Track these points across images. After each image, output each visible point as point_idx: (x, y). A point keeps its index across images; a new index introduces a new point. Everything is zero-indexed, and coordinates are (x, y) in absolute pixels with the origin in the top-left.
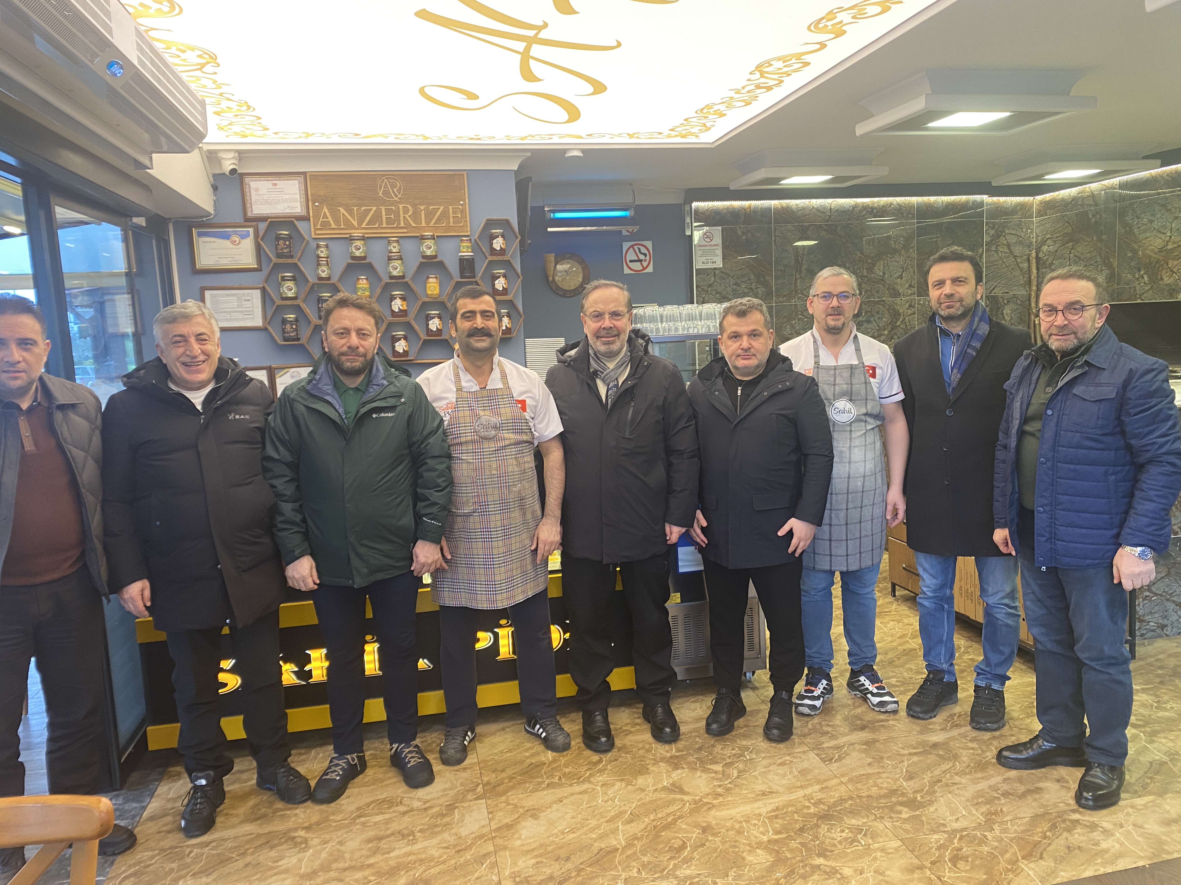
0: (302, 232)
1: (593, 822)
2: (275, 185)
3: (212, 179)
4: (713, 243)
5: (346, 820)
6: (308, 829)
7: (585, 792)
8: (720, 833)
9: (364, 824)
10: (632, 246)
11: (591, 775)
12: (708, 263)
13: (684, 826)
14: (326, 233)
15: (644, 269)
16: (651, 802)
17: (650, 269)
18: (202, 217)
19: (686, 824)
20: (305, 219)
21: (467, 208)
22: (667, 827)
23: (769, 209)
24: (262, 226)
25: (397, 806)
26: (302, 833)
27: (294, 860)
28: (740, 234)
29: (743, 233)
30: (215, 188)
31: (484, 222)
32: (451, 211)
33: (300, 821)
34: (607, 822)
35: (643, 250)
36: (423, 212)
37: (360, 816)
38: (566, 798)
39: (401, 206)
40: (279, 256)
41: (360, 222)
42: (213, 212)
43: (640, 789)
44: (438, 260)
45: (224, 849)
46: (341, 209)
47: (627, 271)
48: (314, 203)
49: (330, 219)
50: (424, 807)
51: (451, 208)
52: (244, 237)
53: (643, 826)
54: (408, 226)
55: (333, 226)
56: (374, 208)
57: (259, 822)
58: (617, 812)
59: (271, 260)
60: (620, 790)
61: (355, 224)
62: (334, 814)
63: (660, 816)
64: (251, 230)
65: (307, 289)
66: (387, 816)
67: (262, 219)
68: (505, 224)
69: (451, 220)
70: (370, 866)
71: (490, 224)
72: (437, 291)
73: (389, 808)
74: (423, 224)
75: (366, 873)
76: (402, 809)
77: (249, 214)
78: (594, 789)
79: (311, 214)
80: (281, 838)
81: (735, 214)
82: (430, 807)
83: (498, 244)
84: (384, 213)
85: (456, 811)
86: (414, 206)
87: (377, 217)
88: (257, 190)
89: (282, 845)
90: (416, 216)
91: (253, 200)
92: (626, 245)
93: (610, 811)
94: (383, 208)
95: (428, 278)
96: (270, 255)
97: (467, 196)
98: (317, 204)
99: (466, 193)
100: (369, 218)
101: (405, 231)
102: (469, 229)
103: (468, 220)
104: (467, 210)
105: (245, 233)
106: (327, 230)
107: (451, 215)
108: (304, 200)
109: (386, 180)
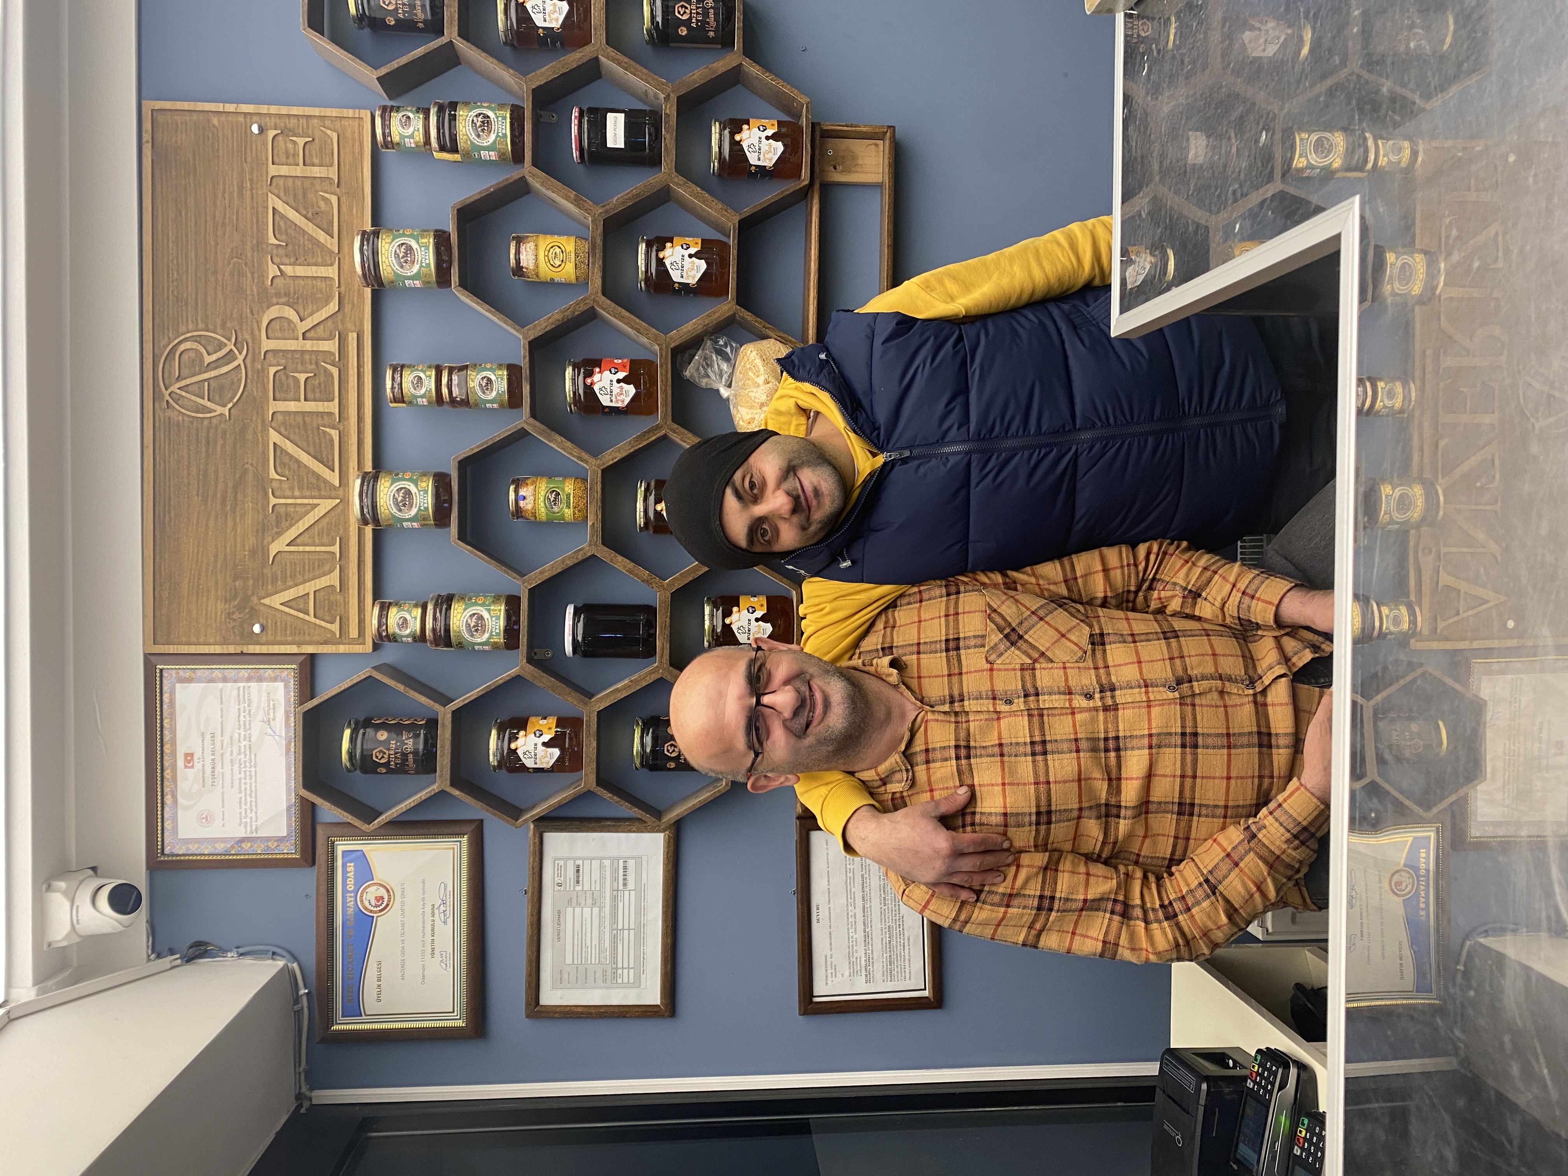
0: (348, 684)
2: (189, 757)
3: (167, 962)
18: (294, 998)
20: (309, 669)
21: (274, 109)
24: (329, 812)
31: (318, 40)
32: (284, 170)
36: (289, 270)
39: (267, 345)
40: (427, 767)
41: (320, 487)
42: (281, 963)
44: (451, 227)
46: (274, 549)
48: (253, 639)
49: (310, 587)
51: (273, 170)
52: (365, 874)
54: (335, 327)
55: (333, 579)
56: (274, 437)
59: (442, 793)
61: (326, 505)
65: (544, 681)
67: (303, 812)
69: (317, 172)
72: (569, 244)
74: (331, 272)
77: (290, 849)
79: (294, 649)
84: (292, 406)
86: (265, 300)
88: (206, 818)
90: (301, 296)
91: (241, 833)
94: (274, 406)
95: (519, 270)
96: (423, 795)
97: (231, 108)
98: (257, 629)
99: (220, 107)
100: (305, 459)
101: (352, 337)
102: (350, 113)
103: (316, 111)
104: (284, 110)
105: (351, 867)
106: (346, 603)
107: (299, 171)
108: (244, 670)
109: (174, 388)
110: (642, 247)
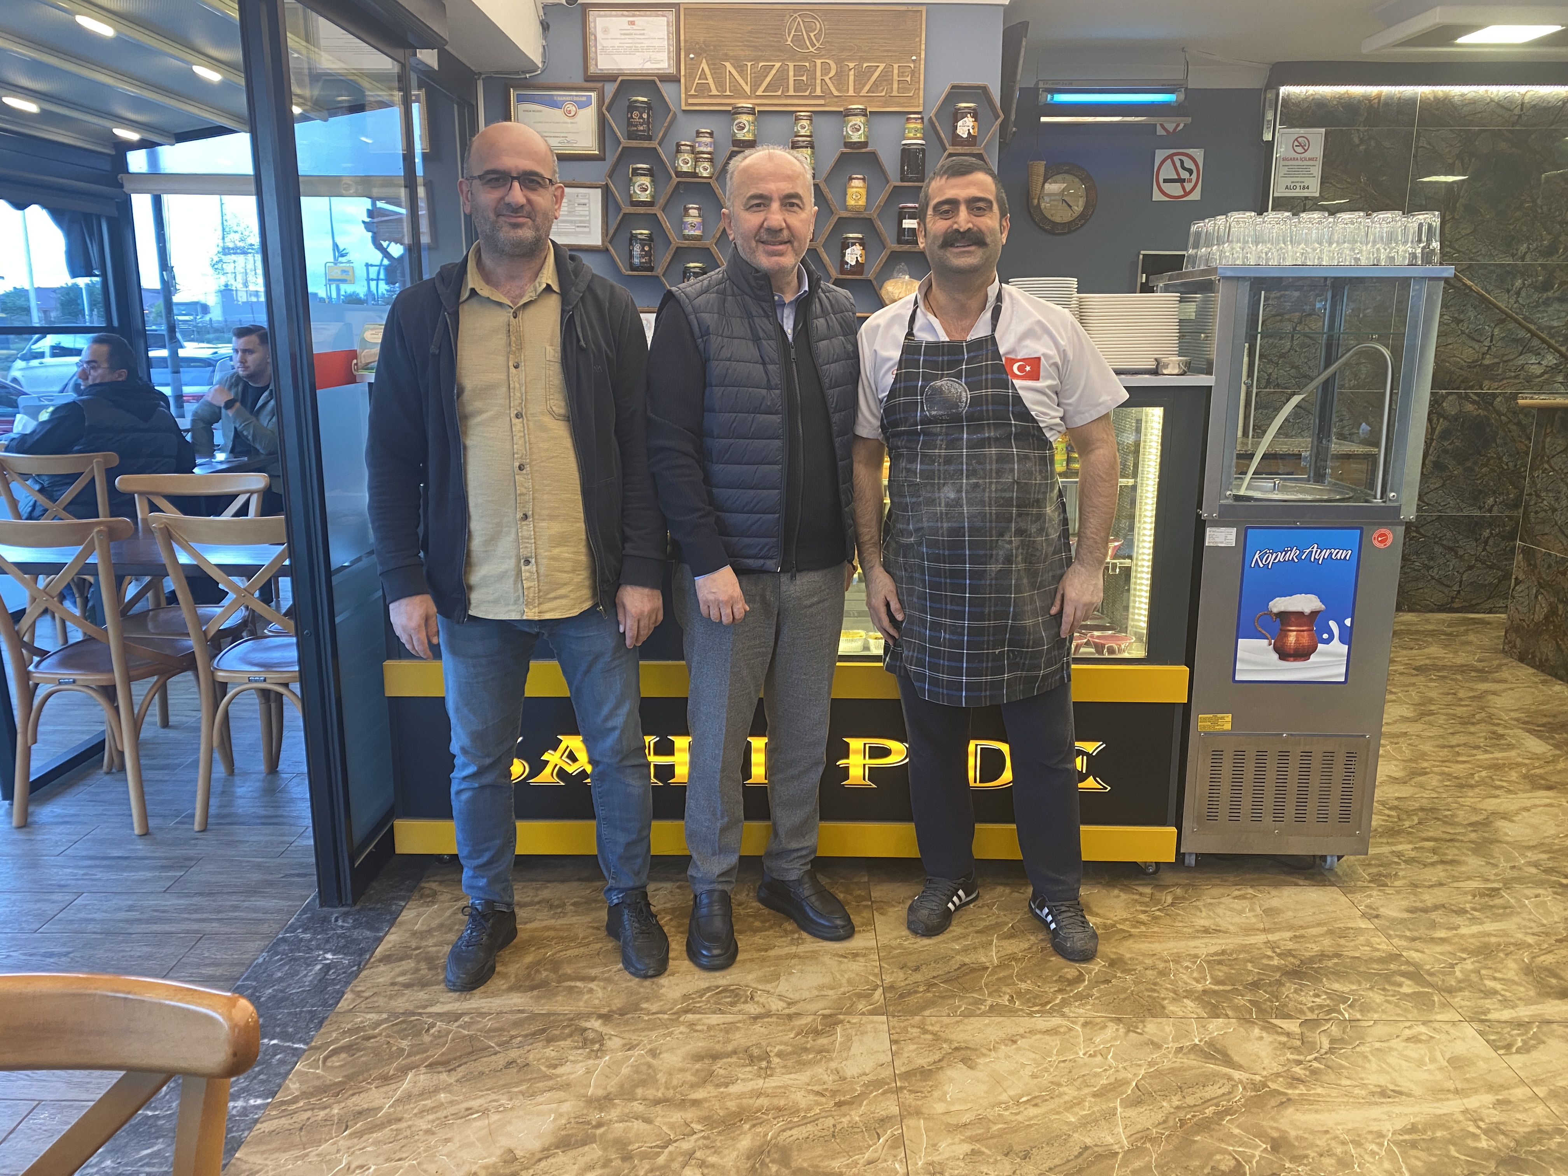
0: (667, 99)
1: (1070, 1093)
2: (633, 23)
3: (541, 13)
4: (1307, 155)
5: (665, 1013)
6: (606, 1018)
7: (1053, 1032)
8: (1306, 1157)
9: (691, 1025)
10: (1171, 157)
11: (1064, 1003)
12: (1295, 188)
13: (1237, 1131)
14: (702, 103)
15: (1187, 194)
16: (1172, 1071)
17: (1196, 196)
18: (524, 72)
19: (1239, 1126)
20: (674, 79)
21: (922, 66)
22: (1205, 1126)
23: (1411, 102)
24: (610, 89)
25: (746, 1002)
26: (596, 1024)
27: (580, 1069)
28: (1357, 141)
29: (1362, 141)
30: (545, 27)
31: (947, 89)
32: (896, 71)
33: (597, 1002)
34: (1095, 1095)
35: (1189, 164)
36: (852, 72)
37: (686, 1011)
38: (1022, 1036)
39: (819, 62)
40: (631, 136)
41: (755, 86)
42: (540, 65)
43: (1152, 1043)
44: (868, 149)
45: (479, 1030)
46: (727, 64)
47: (1157, 196)
48: (687, 55)
49: (710, 81)
50: (787, 1011)
51: (896, 66)
52: (582, 105)
53: (1160, 1117)
54: (826, 94)
55: (714, 92)
56: (778, 65)
57: (535, 993)
58: (1112, 1080)
59: (620, 143)
60: (1115, 1039)
61: (747, 89)
62: (647, 999)
63: (1190, 1101)
64: (593, 95)
65: (669, 189)
66: (729, 1018)
67: (609, 78)
68: (980, 93)
69: (895, 86)
70: (695, 1103)
71: (958, 92)
72: (862, 202)
73: (733, 1004)
74: (851, 92)
75: (690, 1114)
76: (752, 1009)
77: (592, 70)
78: (1070, 1029)
79: (683, 73)
80: (564, 1027)
81: (1351, 106)
82: (798, 1015)
83: (965, 127)
84: (791, 73)
85: (839, 1030)
86: (839, 62)
87: (781, 80)
88: (606, 31)
89: (565, 1039)
90: (840, 78)
91: (599, 46)
92: (1160, 155)
93: (1096, 1075)
94: (791, 65)
95: (851, 179)
96: (619, 134)
97: (923, 47)
98: (692, 56)
99: (923, 42)
100: (768, 79)
101: (822, 102)
102: (921, 101)
103: (922, 86)
104: (922, 71)
105: (584, 99)
106: (704, 97)
107: (896, 77)
108: (673, 49)
109: (799, 19)
110: (860, 236)
